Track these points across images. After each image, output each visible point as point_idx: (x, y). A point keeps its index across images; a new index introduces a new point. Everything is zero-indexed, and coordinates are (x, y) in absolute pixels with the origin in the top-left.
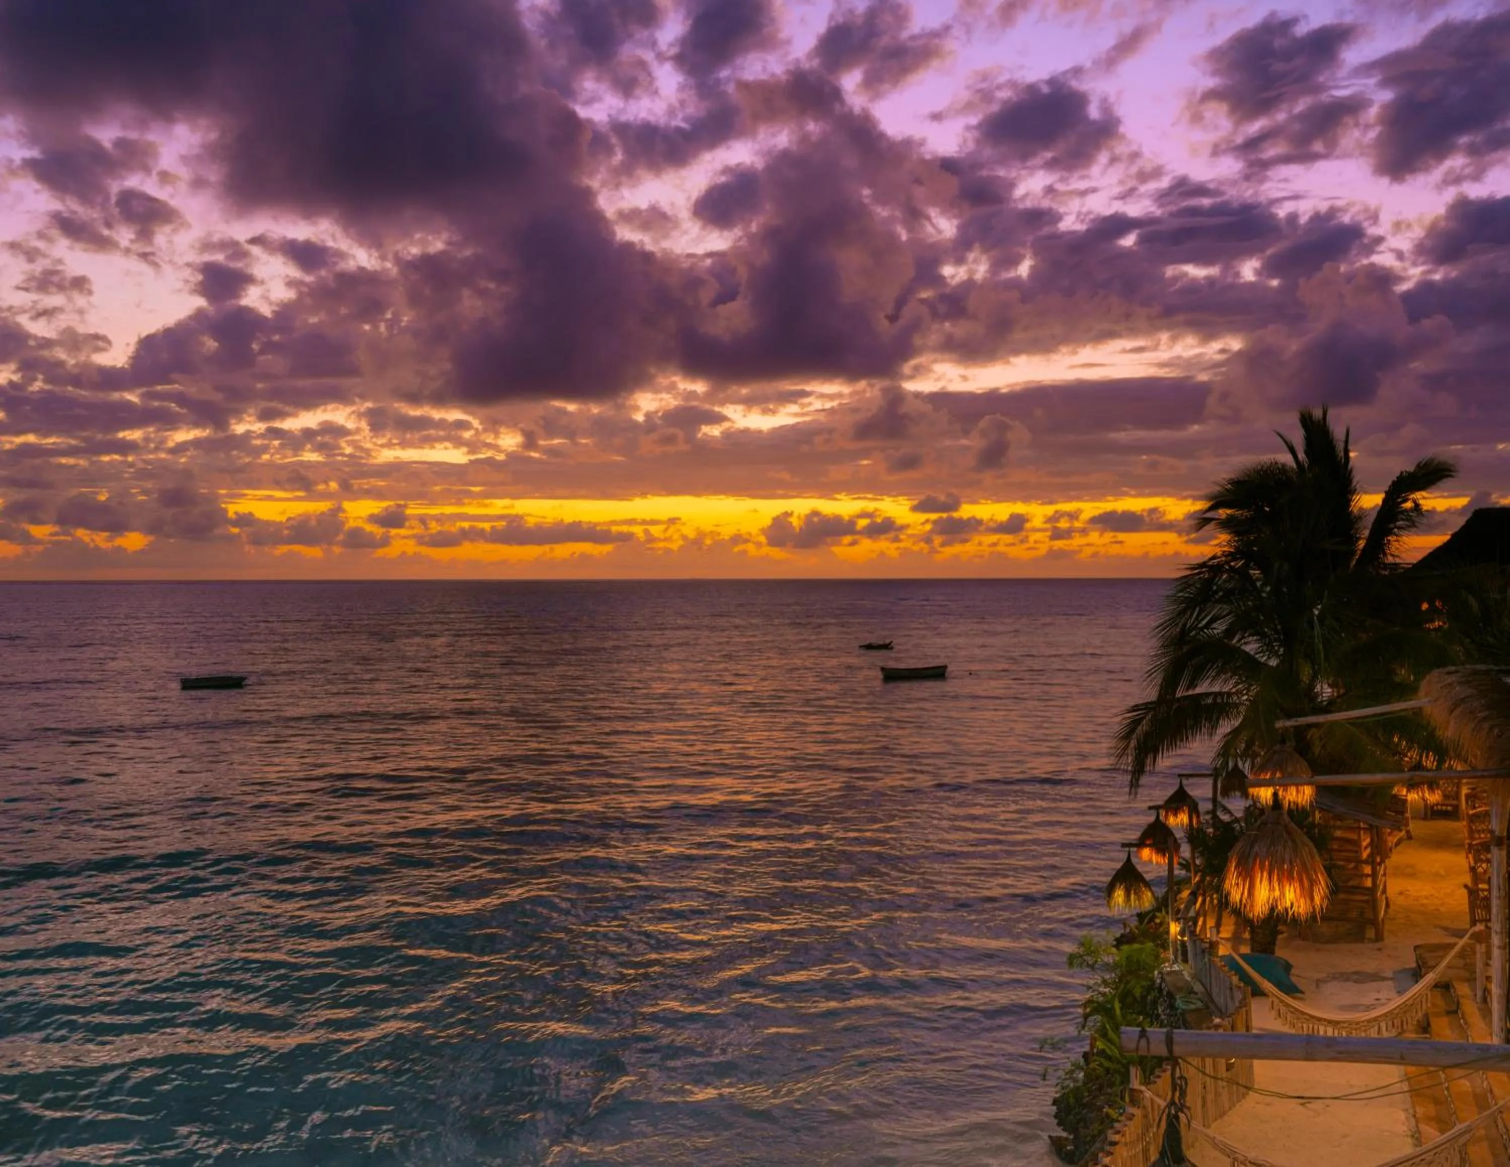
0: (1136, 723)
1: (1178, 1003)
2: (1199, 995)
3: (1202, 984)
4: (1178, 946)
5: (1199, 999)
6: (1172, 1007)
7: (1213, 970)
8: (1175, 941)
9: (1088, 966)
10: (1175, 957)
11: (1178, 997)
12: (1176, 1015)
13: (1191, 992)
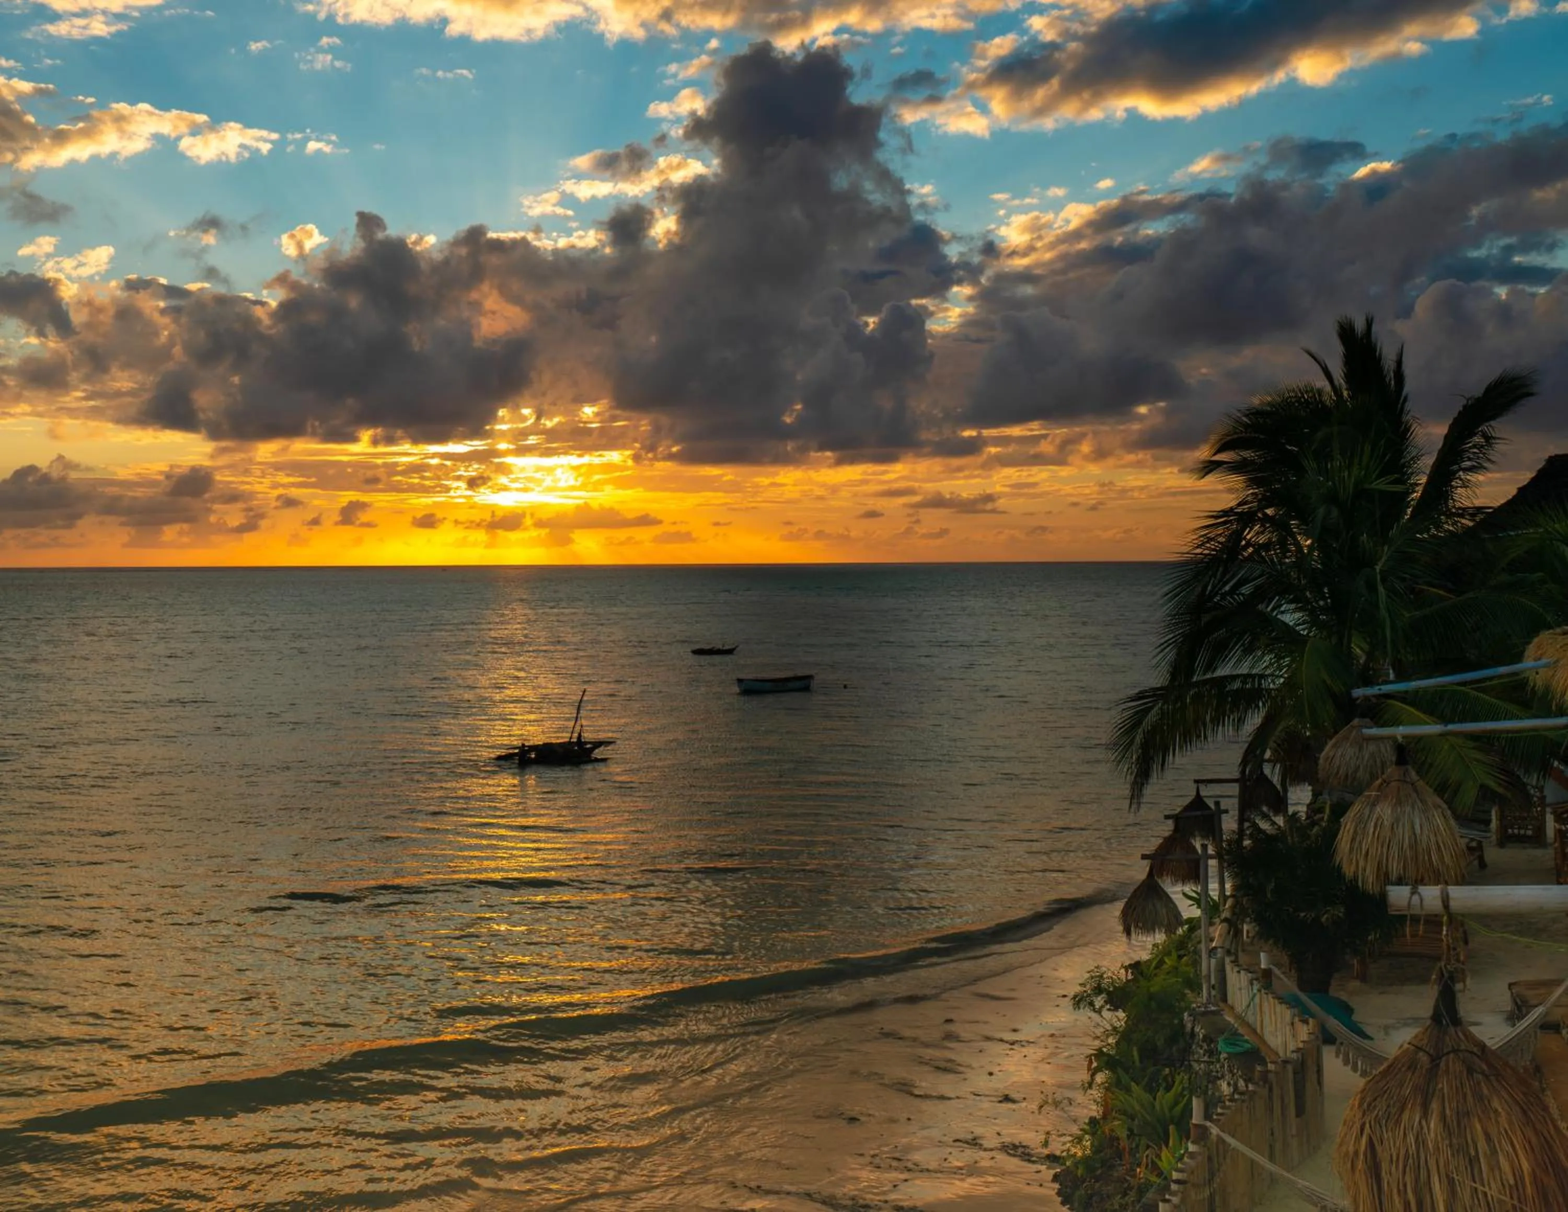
0: (1142, 714)
1: (1221, 1046)
2: (1246, 1037)
3: (1248, 1025)
4: (1213, 982)
5: (1247, 1041)
6: (1211, 1053)
7: (1266, 1004)
8: (1209, 976)
9: (1094, 1010)
10: (1209, 994)
11: (1220, 1039)
12: (1218, 1061)
13: (1235, 1034)
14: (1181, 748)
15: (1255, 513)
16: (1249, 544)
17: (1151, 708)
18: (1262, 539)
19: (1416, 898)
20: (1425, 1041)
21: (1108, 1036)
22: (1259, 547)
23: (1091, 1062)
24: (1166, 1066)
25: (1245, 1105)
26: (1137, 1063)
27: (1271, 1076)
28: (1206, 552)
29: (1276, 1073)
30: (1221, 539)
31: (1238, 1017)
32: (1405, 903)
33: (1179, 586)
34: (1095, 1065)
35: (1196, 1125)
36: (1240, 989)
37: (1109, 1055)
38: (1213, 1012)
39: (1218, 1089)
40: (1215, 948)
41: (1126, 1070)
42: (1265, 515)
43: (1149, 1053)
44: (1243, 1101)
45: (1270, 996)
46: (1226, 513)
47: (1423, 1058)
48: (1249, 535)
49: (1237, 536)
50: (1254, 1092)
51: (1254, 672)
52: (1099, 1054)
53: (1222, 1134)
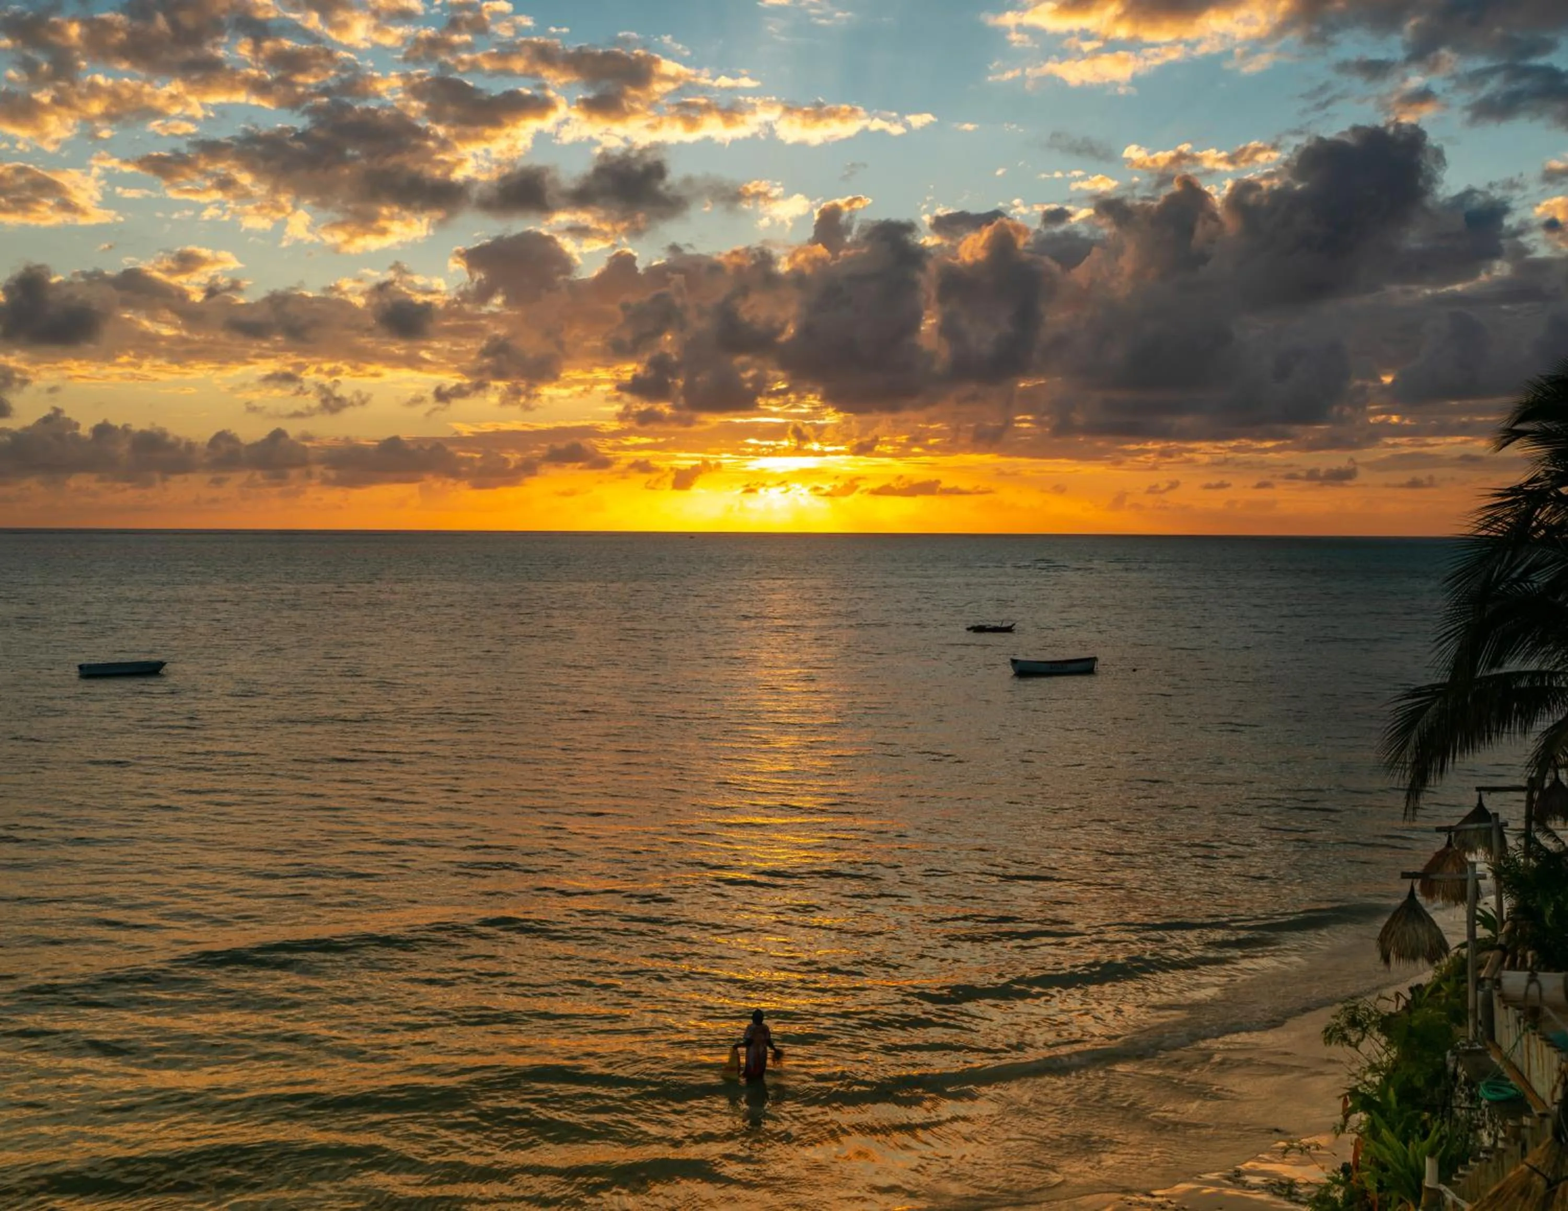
0: (1417, 713)
1: (1482, 1091)
2: (1512, 1082)
3: (1513, 1066)
4: (1480, 1017)
5: (1511, 1087)
6: (1473, 1098)
7: (1533, 1046)
8: (1476, 1010)
9: (1350, 1044)
10: (1476, 1032)
11: (1482, 1084)
12: (1479, 1108)
13: (1500, 1077)
14: (1462, 751)
15: (1547, 492)
16: (1540, 525)
17: (1429, 706)
18: (1555, 521)
19: (1534, 988)
20: (1541, 1163)
21: (1365, 1073)
22: (1550, 529)
23: (1345, 1102)
24: (1426, 1109)
25: (1491, 1166)
26: (1394, 1104)
27: (1526, 1133)
28: (1493, 534)
29: (1532, 1128)
30: (1510, 520)
31: (1506, 1059)
32: (1522, 992)
33: (1464, 570)
34: (1350, 1104)
35: (1428, 1189)
36: (1508, 1027)
37: (1363, 1094)
38: (1479, 1052)
39: (1478, 1139)
40: (1484, 979)
41: (1382, 1114)
42: (1559, 494)
43: (1408, 1095)
44: (1489, 1161)
45: (1537, 1037)
46: (1513, 491)
47: (1539, 1182)
48: (1541, 515)
49: (1528, 516)
50: (1504, 1151)
51: (1544, 668)
52: (1354, 1092)
53: (1458, 1200)
